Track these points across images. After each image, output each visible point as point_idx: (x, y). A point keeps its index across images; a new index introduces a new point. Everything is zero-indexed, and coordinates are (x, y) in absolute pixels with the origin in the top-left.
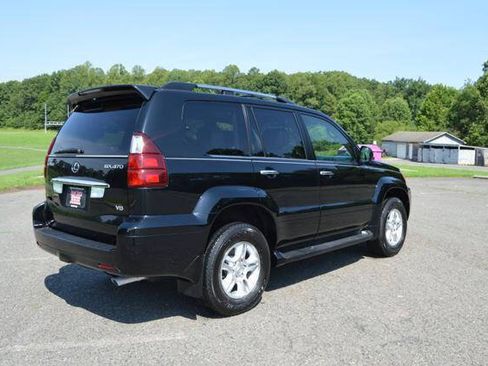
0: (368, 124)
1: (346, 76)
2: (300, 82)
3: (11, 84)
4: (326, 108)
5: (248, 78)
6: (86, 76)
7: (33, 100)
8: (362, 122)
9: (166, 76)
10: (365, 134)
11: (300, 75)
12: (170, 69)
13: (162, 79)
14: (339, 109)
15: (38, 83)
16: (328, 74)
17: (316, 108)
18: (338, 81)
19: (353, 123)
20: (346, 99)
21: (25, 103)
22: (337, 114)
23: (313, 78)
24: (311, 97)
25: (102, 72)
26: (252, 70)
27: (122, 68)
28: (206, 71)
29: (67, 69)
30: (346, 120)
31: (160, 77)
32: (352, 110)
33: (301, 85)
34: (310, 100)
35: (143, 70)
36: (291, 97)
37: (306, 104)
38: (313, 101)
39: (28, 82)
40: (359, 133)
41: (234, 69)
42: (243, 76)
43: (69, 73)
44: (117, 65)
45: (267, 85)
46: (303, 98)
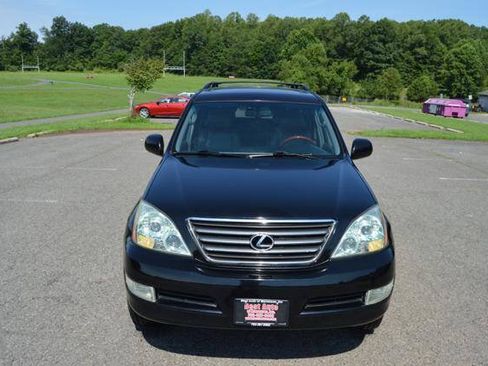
0: (478, 76)
1: (461, 25)
2: (409, 30)
3: (142, 31)
4: (436, 58)
5: (358, 25)
6: (205, 24)
7: (160, 46)
8: (471, 74)
9: (277, 24)
10: (474, 87)
11: (411, 23)
12: (282, 17)
13: (274, 27)
14: (447, 60)
15: (163, 31)
16: (442, 23)
17: (425, 57)
18: (451, 31)
19: (462, 75)
20: (458, 50)
21: (153, 48)
22: (445, 65)
23: (424, 27)
24: (421, 46)
25: (220, 19)
26: (362, 18)
27: (238, 15)
28: (317, 19)
29: (189, 17)
30: (455, 72)
31: (271, 25)
32: (462, 61)
33: (411, 34)
34: (418, 50)
35: (257, 18)
36: (399, 46)
37: (415, 54)
38: (422, 51)
39: (155, 29)
40: (467, 85)
41: (344, 16)
42: (353, 24)
43: (190, 21)
44: (233, 13)
45: (374, 33)
46: (412, 47)
